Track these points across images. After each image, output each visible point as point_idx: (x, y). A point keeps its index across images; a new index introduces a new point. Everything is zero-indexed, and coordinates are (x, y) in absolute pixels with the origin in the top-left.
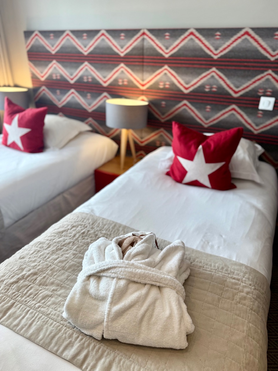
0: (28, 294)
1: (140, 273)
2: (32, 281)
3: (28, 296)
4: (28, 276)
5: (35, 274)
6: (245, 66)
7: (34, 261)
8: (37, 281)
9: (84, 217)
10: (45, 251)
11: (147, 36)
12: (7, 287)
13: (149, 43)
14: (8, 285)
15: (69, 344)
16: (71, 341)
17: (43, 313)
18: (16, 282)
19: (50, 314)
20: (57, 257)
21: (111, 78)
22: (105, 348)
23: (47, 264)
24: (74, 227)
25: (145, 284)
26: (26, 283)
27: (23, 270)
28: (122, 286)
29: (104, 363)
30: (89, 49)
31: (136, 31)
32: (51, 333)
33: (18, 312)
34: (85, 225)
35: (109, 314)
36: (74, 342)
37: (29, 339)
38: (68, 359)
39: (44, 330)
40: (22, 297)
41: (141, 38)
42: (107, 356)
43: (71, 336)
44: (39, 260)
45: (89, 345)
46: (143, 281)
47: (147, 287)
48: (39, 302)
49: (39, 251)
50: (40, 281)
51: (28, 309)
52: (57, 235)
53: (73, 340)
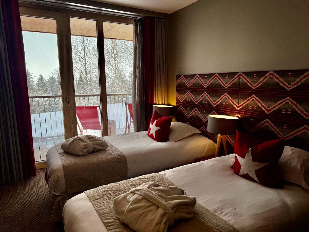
0: (108, 197)
1: (150, 195)
2: (114, 193)
3: (108, 198)
4: (114, 190)
5: (117, 191)
7: (120, 186)
8: (116, 194)
9: (158, 176)
10: (128, 184)
11: (242, 76)
12: (103, 192)
13: (243, 80)
14: (103, 191)
15: (109, 218)
16: (111, 218)
17: (108, 205)
18: (107, 191)
19: (110, 206)
20: (131, 187)
21: (218, 101)
22: (122, 227)
23: (125, 189)
24: (149, 178)
25: (151, 202)
26: (111, 193)
27: (113, 187)
28: (139, 198)
29: (117, 230)
30: (207, 84)
31: (235, 73)
32: (106, 212)
33: (100, 201)
34: (155, 179)
35: (127, 209)
36: (111, 219)
37: (96, 211)
38: (104, 222)
39: (104, 210)
40: (105, 197)
41: (238, 77)
42: (120, 229)
43: (112, 216)
44: (123, 186)
45: (116, 223)
46: (150, 200)
47: (151, 203)
48: (110, 201)
49: (126, 183)
50: (117, 194)
51: (104, 201)
52: (139, 179)
53: (112, 218)
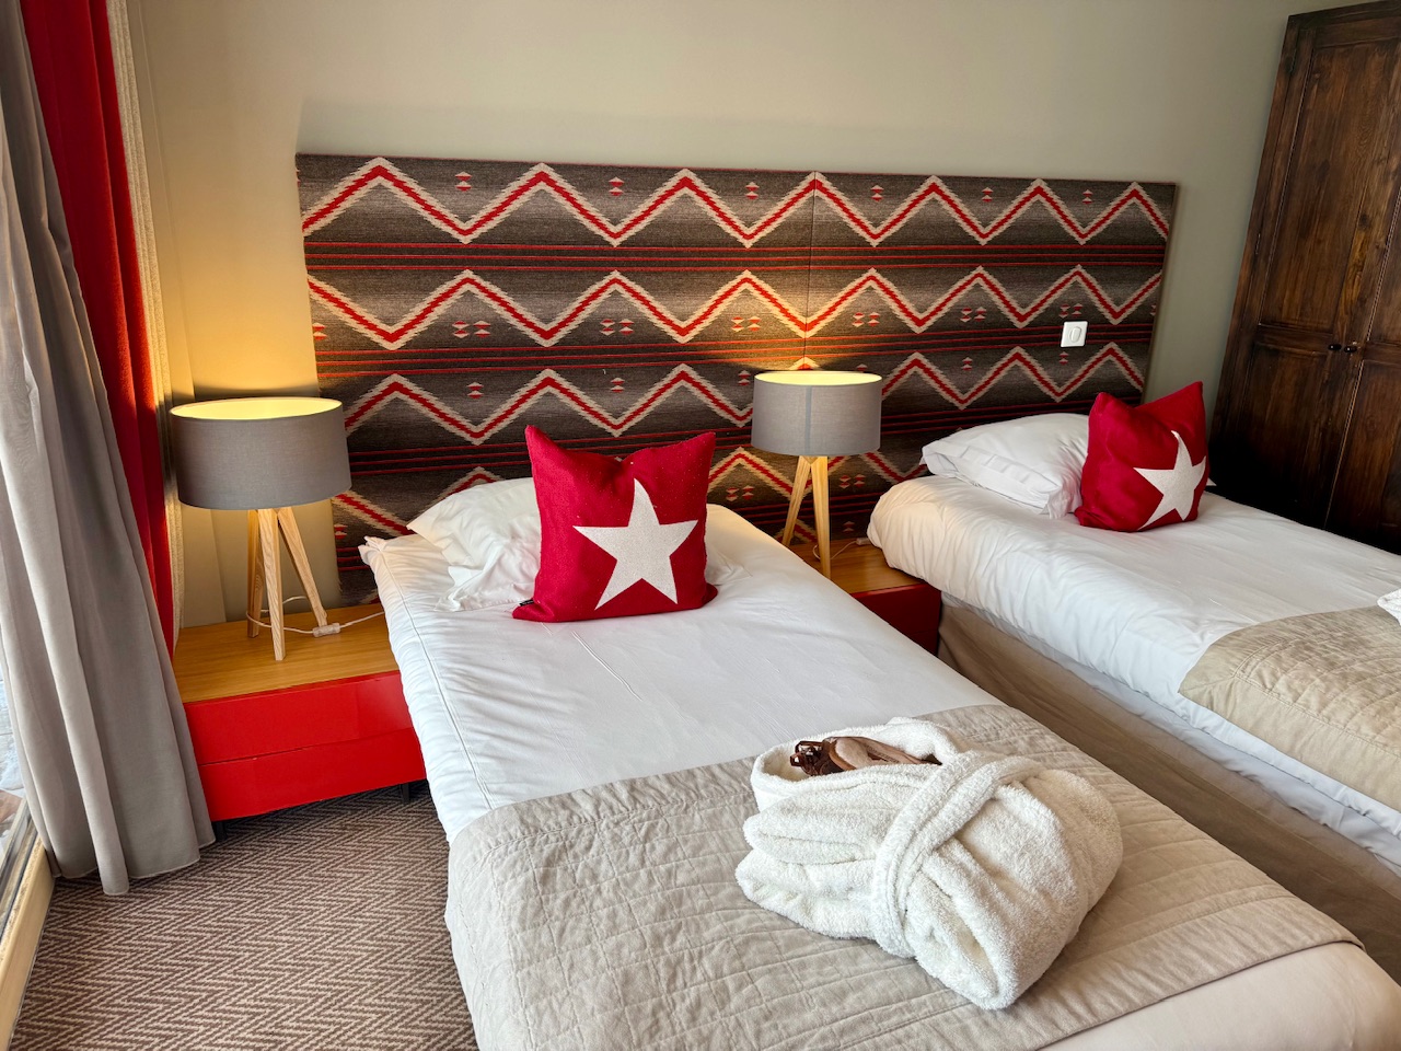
6: (1038, 259)
11: (824, 190)
13: (829, 209)
21: (706, 315)
30: (630, 227)
31: (794, 177)
41: (808, 196)
